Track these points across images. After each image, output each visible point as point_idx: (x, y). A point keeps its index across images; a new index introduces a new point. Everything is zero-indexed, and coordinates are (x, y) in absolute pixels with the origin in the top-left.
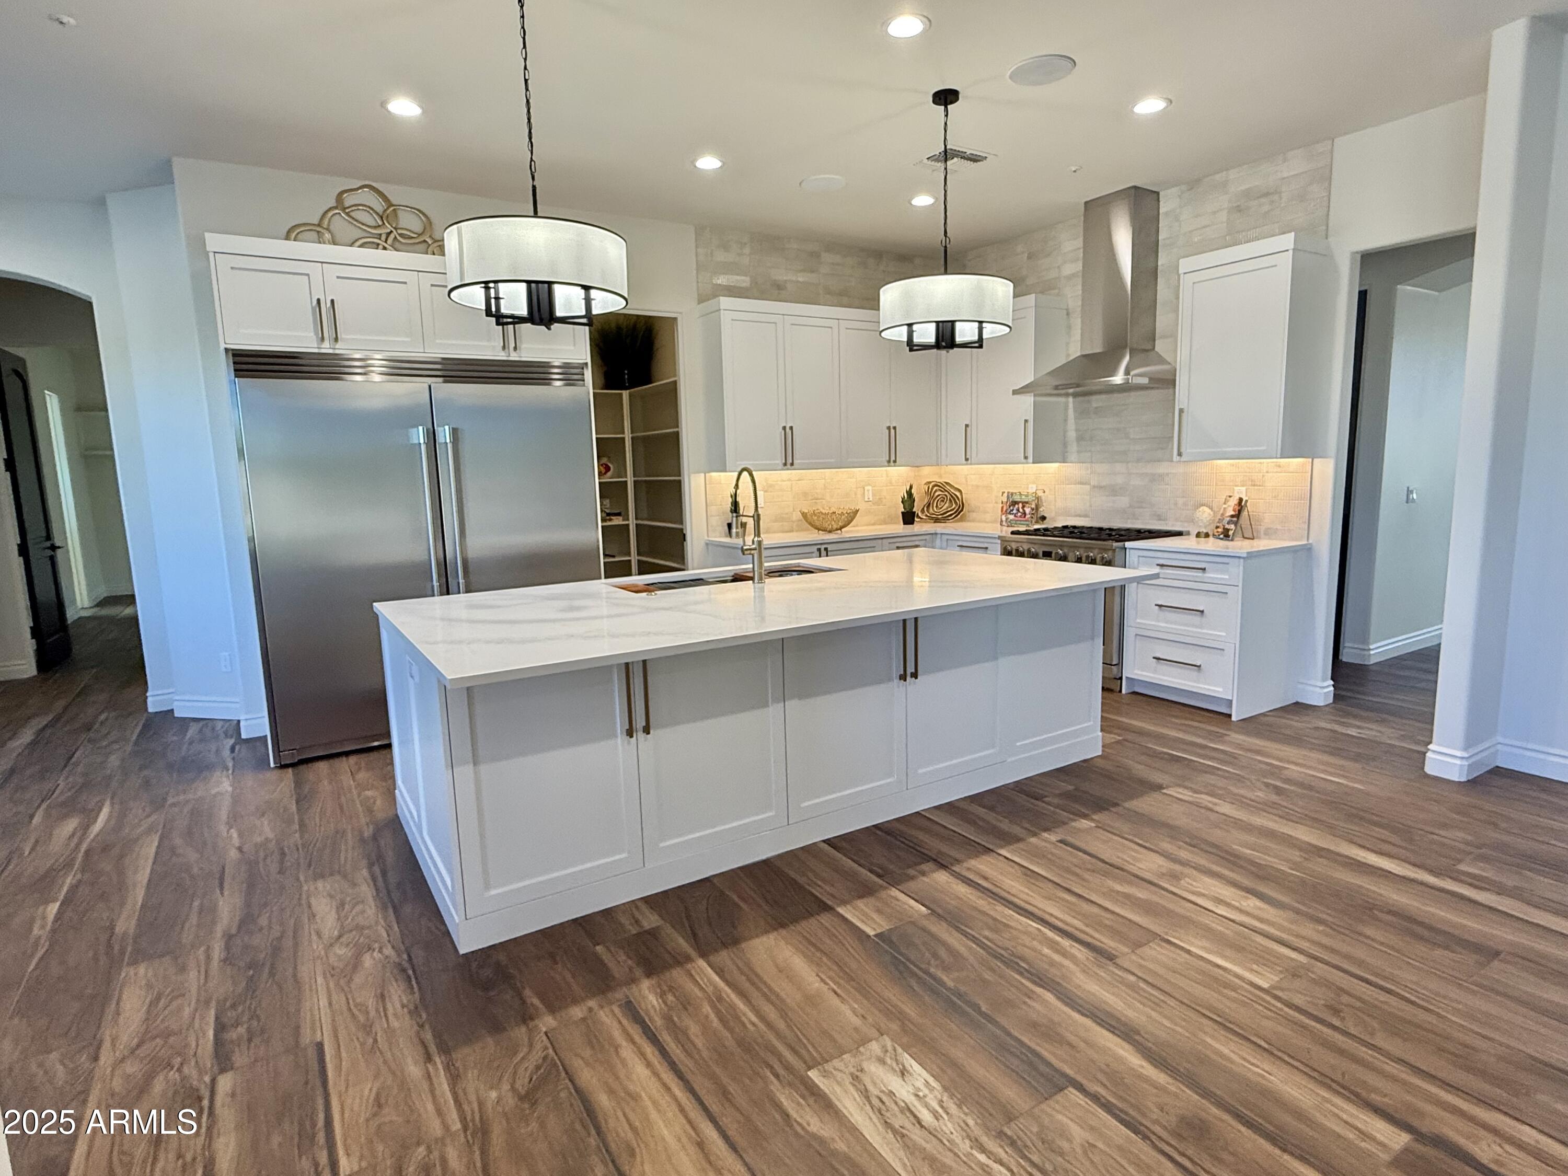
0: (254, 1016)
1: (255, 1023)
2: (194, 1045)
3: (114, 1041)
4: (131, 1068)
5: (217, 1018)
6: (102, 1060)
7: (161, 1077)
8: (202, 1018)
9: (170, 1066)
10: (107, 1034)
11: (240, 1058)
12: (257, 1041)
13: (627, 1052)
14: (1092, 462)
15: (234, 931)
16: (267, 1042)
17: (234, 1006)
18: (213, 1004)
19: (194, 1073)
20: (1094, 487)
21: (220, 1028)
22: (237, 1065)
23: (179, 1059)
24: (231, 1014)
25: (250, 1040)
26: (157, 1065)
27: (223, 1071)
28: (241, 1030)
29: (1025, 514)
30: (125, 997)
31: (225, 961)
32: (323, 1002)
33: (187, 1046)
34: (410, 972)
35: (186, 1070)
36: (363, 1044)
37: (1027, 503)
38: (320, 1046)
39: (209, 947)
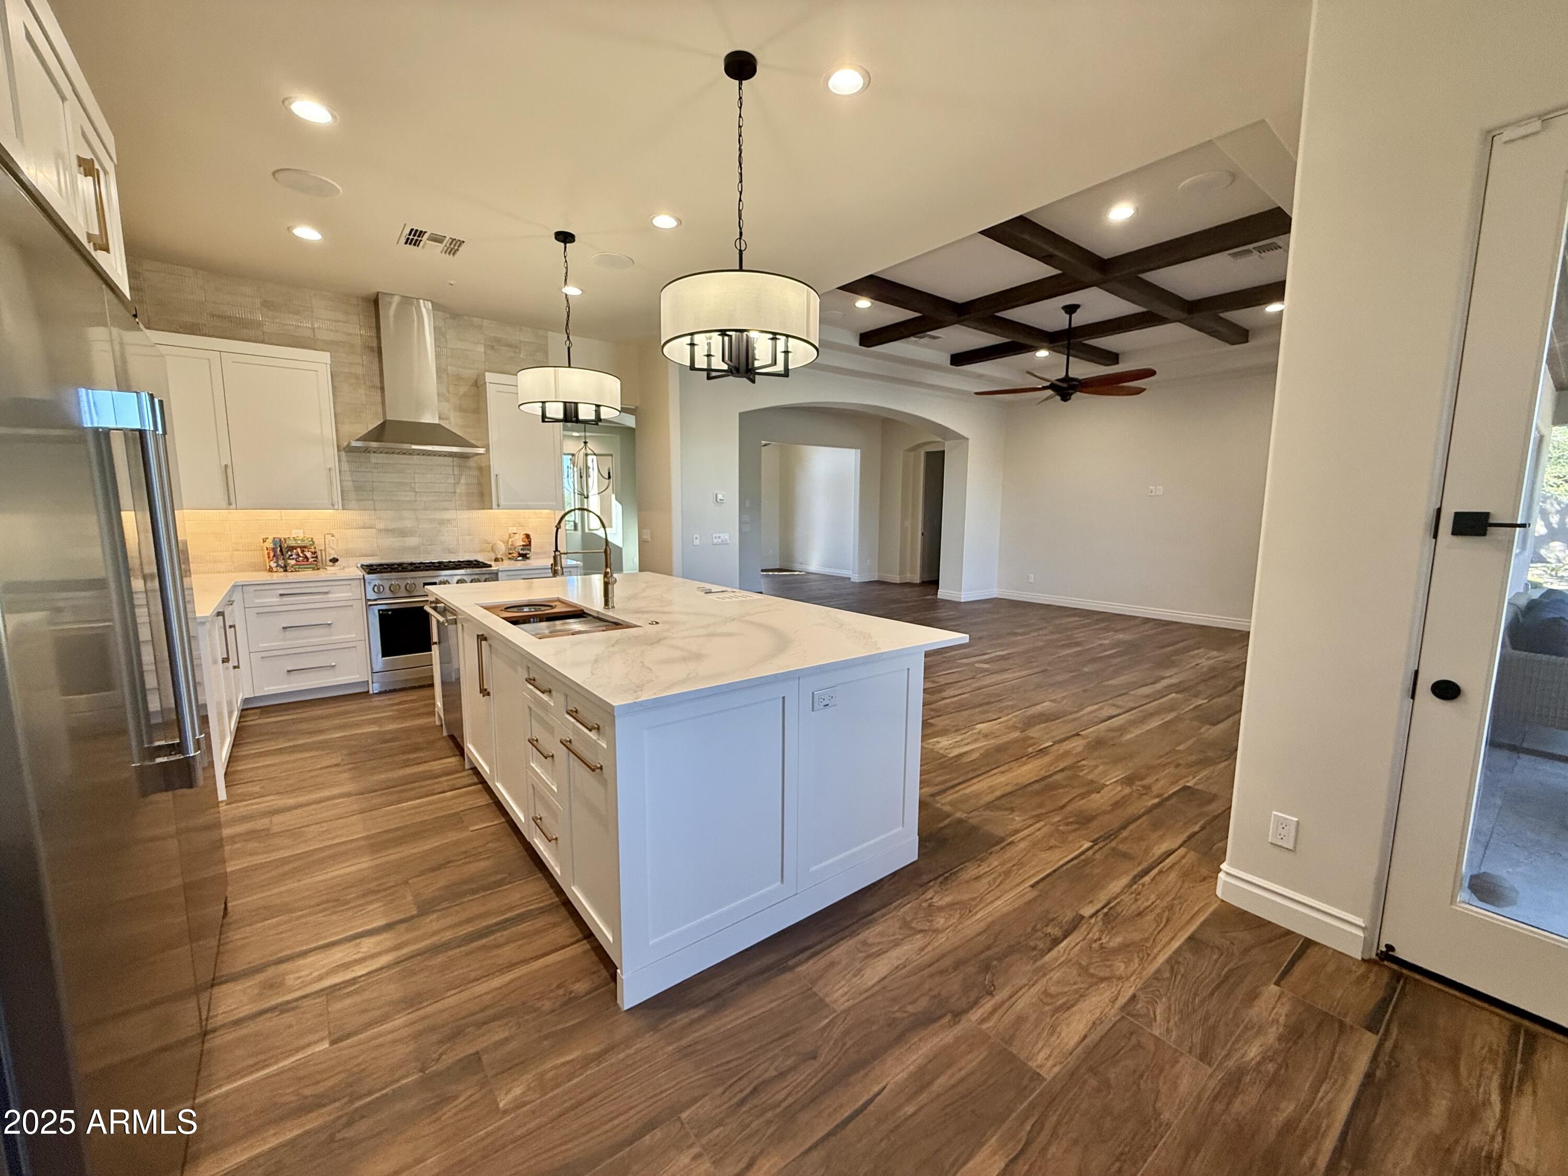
0: (1034, 929)
1: (1039, 926)
2: (1078, 948)
3: (1114, 1000)
4: (1120, 967)
5: (1050, 950)
6: (1131, 992)
7: (1111, 944)
8: (1056, 959)
9: (1102, 947)
10: (1113, 1013)
11: (1069, 915)
12: (1051, 916)
13: (967, 791)
14: (375, 510)
15: (949, 1017)
16: (1048, 912)
17: (1035, 948)
18: (1039, 963)
19: (1095, 929)
20: (380, 531)
21: (1056, 942)
22: (1075, 914)
23: (1094, 945)
24: (1041, 945)
25: (1053, 920)
26: (1107, 954)
27: (1083, 917)
28: (1049, 930)
29: (306, 557)
30: (1077, 1038)
31: (991, 994)
32: (999, 902)
33: (1081, 951)
34: (947, 875)
35: (1097, 936)
36: (1019, 870)
37: (305, 547)
38: (1032, 886)
39: (979, 1024)
